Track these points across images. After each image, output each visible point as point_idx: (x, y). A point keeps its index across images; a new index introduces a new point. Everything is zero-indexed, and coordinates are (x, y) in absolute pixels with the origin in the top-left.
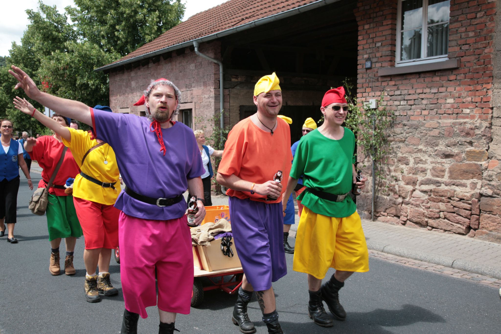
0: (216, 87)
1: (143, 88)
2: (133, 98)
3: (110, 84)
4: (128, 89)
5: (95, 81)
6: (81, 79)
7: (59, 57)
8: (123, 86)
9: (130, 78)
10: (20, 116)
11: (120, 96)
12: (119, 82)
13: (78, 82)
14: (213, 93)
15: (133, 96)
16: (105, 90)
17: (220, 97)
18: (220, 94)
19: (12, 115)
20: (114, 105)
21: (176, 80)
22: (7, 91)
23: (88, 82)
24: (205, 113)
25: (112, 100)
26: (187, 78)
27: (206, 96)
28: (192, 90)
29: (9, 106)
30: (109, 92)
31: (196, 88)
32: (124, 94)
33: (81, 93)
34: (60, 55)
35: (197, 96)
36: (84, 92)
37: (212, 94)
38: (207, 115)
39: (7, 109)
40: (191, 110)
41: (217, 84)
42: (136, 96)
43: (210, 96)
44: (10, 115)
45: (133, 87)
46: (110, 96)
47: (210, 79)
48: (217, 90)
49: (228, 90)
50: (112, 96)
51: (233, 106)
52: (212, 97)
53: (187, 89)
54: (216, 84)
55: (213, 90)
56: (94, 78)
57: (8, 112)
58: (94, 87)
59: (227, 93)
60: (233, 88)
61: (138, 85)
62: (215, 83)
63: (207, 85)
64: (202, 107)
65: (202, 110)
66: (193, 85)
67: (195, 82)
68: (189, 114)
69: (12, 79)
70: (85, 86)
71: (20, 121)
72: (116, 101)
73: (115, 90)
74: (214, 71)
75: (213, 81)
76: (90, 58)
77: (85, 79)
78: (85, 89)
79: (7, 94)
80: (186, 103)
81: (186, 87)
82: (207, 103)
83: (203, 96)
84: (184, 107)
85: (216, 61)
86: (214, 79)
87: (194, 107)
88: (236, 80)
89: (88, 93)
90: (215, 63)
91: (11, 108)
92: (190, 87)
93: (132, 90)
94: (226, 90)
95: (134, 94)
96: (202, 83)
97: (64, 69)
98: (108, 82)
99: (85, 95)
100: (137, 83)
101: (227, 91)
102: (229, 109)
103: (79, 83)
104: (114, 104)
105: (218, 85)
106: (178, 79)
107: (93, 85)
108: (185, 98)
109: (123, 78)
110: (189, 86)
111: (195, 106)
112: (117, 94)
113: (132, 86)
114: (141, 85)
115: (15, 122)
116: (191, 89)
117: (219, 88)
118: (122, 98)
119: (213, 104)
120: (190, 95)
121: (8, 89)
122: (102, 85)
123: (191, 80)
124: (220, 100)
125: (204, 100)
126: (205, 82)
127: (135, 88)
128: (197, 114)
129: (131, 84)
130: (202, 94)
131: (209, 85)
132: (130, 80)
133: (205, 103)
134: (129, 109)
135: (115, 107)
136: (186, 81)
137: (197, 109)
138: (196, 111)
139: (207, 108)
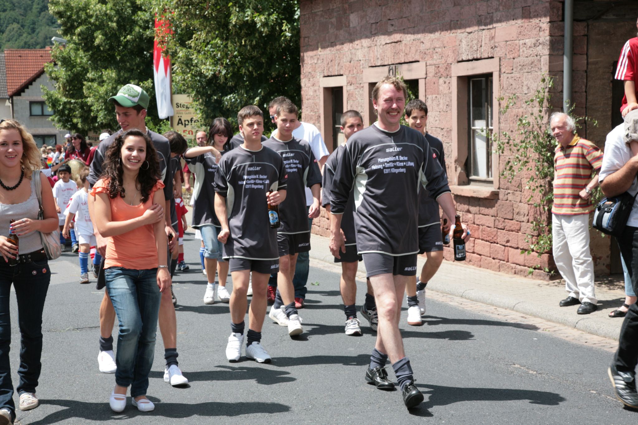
0: (555, 19)
1: (376, 29)
2: (353, 51)
4: (342, 32)
5: (269, 15)
6: (239, 12)
8: (330, 26)
9: (346, 6)
11: (323, 48)
12: (322, 16)
13: (233, 20)
14: (547, 33)
15: (352, 47)
16: (290, 35)
17: (563, 43)
18: (563, 36)
19: (94, 95)
20: (310, 71)
21: (455, 5)
22: (85, 44)
23: (254, 17)
24: (525, 83)
25: (305, 58)
27: (529, 42)
28: (494, 28)
29: (90, 75)
30: (299, 39)
31: (504, 24)
32: (333, 44)
33: (238, 44)
35: (506, 41)
36: (245, 41)
37: (545, 37)
38: (528, 88)
39: (85, 83)
40: (488, 76)
41: (558, 10)
42: (359, 47)
43: (537, 41)
44: (91, 95)
45: (354, 27)
46: (302, 50)
48: (555, 25)
49: (585, 24)
50: (307, 51)
51: (596, 63)
52: (543, 44)
53: (483, 27)
54: (555, 11)
55: (545, 26)
56: (268, 10)
57: (89, 88)
58: (266, 30)
59: (583, 33)
60: (597, 18)
61: (364, 22)
62: (552, 8)
63: (532, 15)
64: (517, 67)
65: (516, 75)
66: (497, 15)
67: (501, 8)
68: (484, 86)
69: (94, 18)
71: (110, 108)
72: (316, 62)
73: (312, 35)
75: (547, 5)
77: (249, 12)
78: (247, 35)
79: (84, 51)
80: (477, 59)
81: (480, 23)
82: (530, 58)
83: (521, 42)
84: (473, 69)
87: (498, 69)
89: (254, 43)
91: (93, 80)
92: (488, 21)
93: (350, 34)
94: (579, 23)
95: (357, 43)
96: (518, 11)
98: (296, 17)
99: (249, 47)
100: (362, 17)
101: (581, 28)
102: (586, 72)
103: (236, 22)
104: (310, 66)
105: (560, 12)
106: (459, 5)
107: (265, 24)
108: (475, 48)
109: (331, 7)
110: (486, 18)
111: (500, 65)
112: (318, 43)
113: (351, 25)
114: (372, 22)
115: (101, 109)
117: (563, 20)
118: (329, 52)
119: (545, 59)
120: (487, 41)
121: (86, 39)
122: (284, 25)
123: (491, 3)
124: (563, 49)
125: (523, 51)
126: (528, 8)
127: (358, 28)
128: (505, 86)
129: (349, 20)
130: (518, 37)
131: (536, 14)
132: (347, 12)
133: (526, 59)
134: (344, 78)
135: (313, 73)
136: (479, 9)
137: (505, 74)
138: (502, 78)
139: (529, 71)
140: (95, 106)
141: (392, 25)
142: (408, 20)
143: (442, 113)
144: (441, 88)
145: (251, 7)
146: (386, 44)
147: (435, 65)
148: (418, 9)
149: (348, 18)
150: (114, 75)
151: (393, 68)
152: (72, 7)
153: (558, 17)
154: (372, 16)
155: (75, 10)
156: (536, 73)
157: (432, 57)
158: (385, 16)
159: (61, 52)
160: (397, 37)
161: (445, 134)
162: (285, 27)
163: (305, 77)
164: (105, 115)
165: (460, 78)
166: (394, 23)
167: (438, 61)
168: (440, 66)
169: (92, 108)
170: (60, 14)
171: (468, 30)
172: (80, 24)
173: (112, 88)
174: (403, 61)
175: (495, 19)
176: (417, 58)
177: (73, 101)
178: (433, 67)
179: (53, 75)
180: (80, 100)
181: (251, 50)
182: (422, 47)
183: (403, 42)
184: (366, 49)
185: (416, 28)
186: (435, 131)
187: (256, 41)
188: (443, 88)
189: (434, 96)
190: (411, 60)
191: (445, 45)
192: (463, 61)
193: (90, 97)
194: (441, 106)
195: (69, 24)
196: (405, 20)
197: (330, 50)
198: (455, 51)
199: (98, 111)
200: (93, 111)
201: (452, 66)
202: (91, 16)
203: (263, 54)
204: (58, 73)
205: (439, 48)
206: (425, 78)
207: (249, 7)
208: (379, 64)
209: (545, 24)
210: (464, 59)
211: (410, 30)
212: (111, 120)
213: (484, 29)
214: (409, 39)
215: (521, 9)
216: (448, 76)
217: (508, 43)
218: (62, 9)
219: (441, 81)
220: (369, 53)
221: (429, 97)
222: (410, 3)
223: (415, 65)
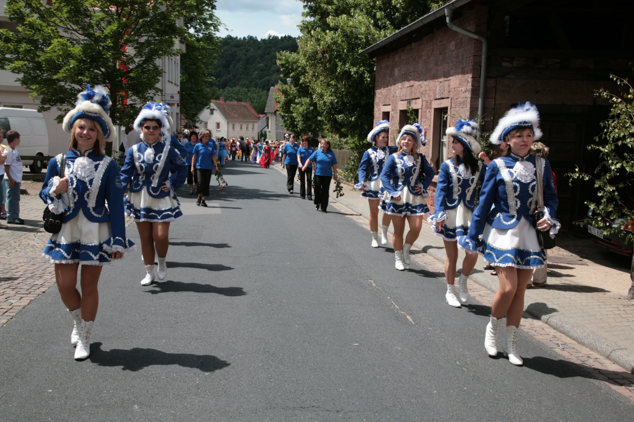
0: (475, 76)
1: (404, 77)
2: (395, 90)
3: (376, 73)
4: (391, 79)
6: (342, 65)
7: (319, 37)
8: (387, 75)
9: (394, 63)
10: (306, 113)
11: (384, 88)
12: (384, 69)
13: (339, 69)
14: (471, 83)
15: (395, 88)
16: (369, 80)
17: (479, 91)
18: (479, 86)
19: (297, 112)
20: (378, 101)
22: (295, 82)
23: (350, 69)
25: (377, 94)
26: (446, 63)
27: (463, 89)
28: (450, 80)
29: (297, 101)
30: (374, 83)
31: (454, 77)
32: (387, 86)
34: (321, 34)
36: (345, 83)
37: (469, 87)
40: (446, 108)
43: (467, 88)
44: (295, 112)
45: (396, 76)
47: (469, 64)
48: (476, 79)
49: (494, 80)
50: (377, 89)
51: (500, 104)
52: (468, 91)
53: (446, 79)
54: (476, 70)
55: (470, 80)
56: (359, 64)
57: (294, 108)
58: (356, 76)
59: (492, 85)
60: (502, 77)
61: (400, 73)
62: (474, 69)
63: (465, 73)
64: (458, 104)
65: (457, 109)
66: (452, 72)
67: (453, 68)
70: (347, 74)
72: (380, 96)
73: (380, 80)
74: (473, 52)
75: (471, 67)
76: (357, 38)
77: (347, 65)
78: (346, 79)
79: (295, 87)
80: (442, 98)
81: (445, 76)
82: (463, 99)
83: (460, 89)
84: (440, 104)
85: (476, 37)
86: (472, 64)
87: (450, 105)
88: (510, 65)
89: (350, 83)
90: (476, 39)
92: (448, 75)
93: (394, 80)
94: (490, 79)
95: (397, 85)
96: (460, 70)
97: (324, 52)
98: (375, 69)
99: (347, 86)
100: (400, 70)
101: (492, 82)
102: (494, 109)
103: (340, 71)
104: (378, 99)
105: (479, 72)
106: (437, 65)
107: (356, 73)
108: (442, 91)
109: (388, 64)
110: (447, 74)
111: (451, 103)
112: (382, 85)
114: (403, 73)
117: (480, 77)
119: (469, 99)
120: (447, 88)
121: (296, 80)
122: (366, 74)
123: (450, 65)
124: (479, 95)
125: (461, 95)
126: (464, 68)
127: (398, 77)
128: (452, 116)
130: (459, 86)
131: (467, 72)
132: (394, 67)
133: (461, 99)
134: (390, 106)
135: (379, 103)
136: (445, 68)
137: (453, 108)
138: (451, 110)
139: (462, 107)
144: (428, 115)
146: (408, 87)
147: (426, 101)
148: (421, 67)
149: (394, 71)
150: (308, 101)
151: (409, 101)
152: (289, 61)
153: (477, 75)
154: (403, 70)
155: (291, 63)
156: (465, 109)
157: (425, 96)
158: (408, 70)
159: (282, 87)
160: (412, 82)
162: (366, 75)
163: (376, 105)
164: (302, 124)
165: (436, 110)
166: (411, 75)
167: (427, 98)
168: (428, 101)
169: (296, 119)
170: (283, 65)
171: (440, 80)
172: (293, 71)
173: (307, 108)
174: (413, 98)
175: (451, 75)
176: (419, 96)
177: (286, 115)
179: (277, 100)
180: (290, 115)
181: (349, 88)
182: (422, 90)
183: (414, 86)
184: (400, 90)
185: (420, 78)
188: (428, 114)
189: (425, 119)
190: (417, 97)
191: (431, 89)
192: (437, 99)
194: (427, 126)
195: (287, 71)
196: (416, 73)
197: (386, 90)
198: (435, 94)
199: (299, 121)
200: (296, 121)
201: (433, 102)
202: (299, 67)
203: (356, 90)
204: (280, 99)
205: (428, 90)
206: (422, 109)
207: (348, 63)
208: (404, 99)
211: (417, 79)
212: (305, 127)
214: (416, 85)
215: (461, 69)
216: (431, 108)
217: (455, 89)
218: (284, 62)
219: (428, 111)
220: (401, 92)
221: (423, 120)
222: (418, 62)
223: (418, 100)
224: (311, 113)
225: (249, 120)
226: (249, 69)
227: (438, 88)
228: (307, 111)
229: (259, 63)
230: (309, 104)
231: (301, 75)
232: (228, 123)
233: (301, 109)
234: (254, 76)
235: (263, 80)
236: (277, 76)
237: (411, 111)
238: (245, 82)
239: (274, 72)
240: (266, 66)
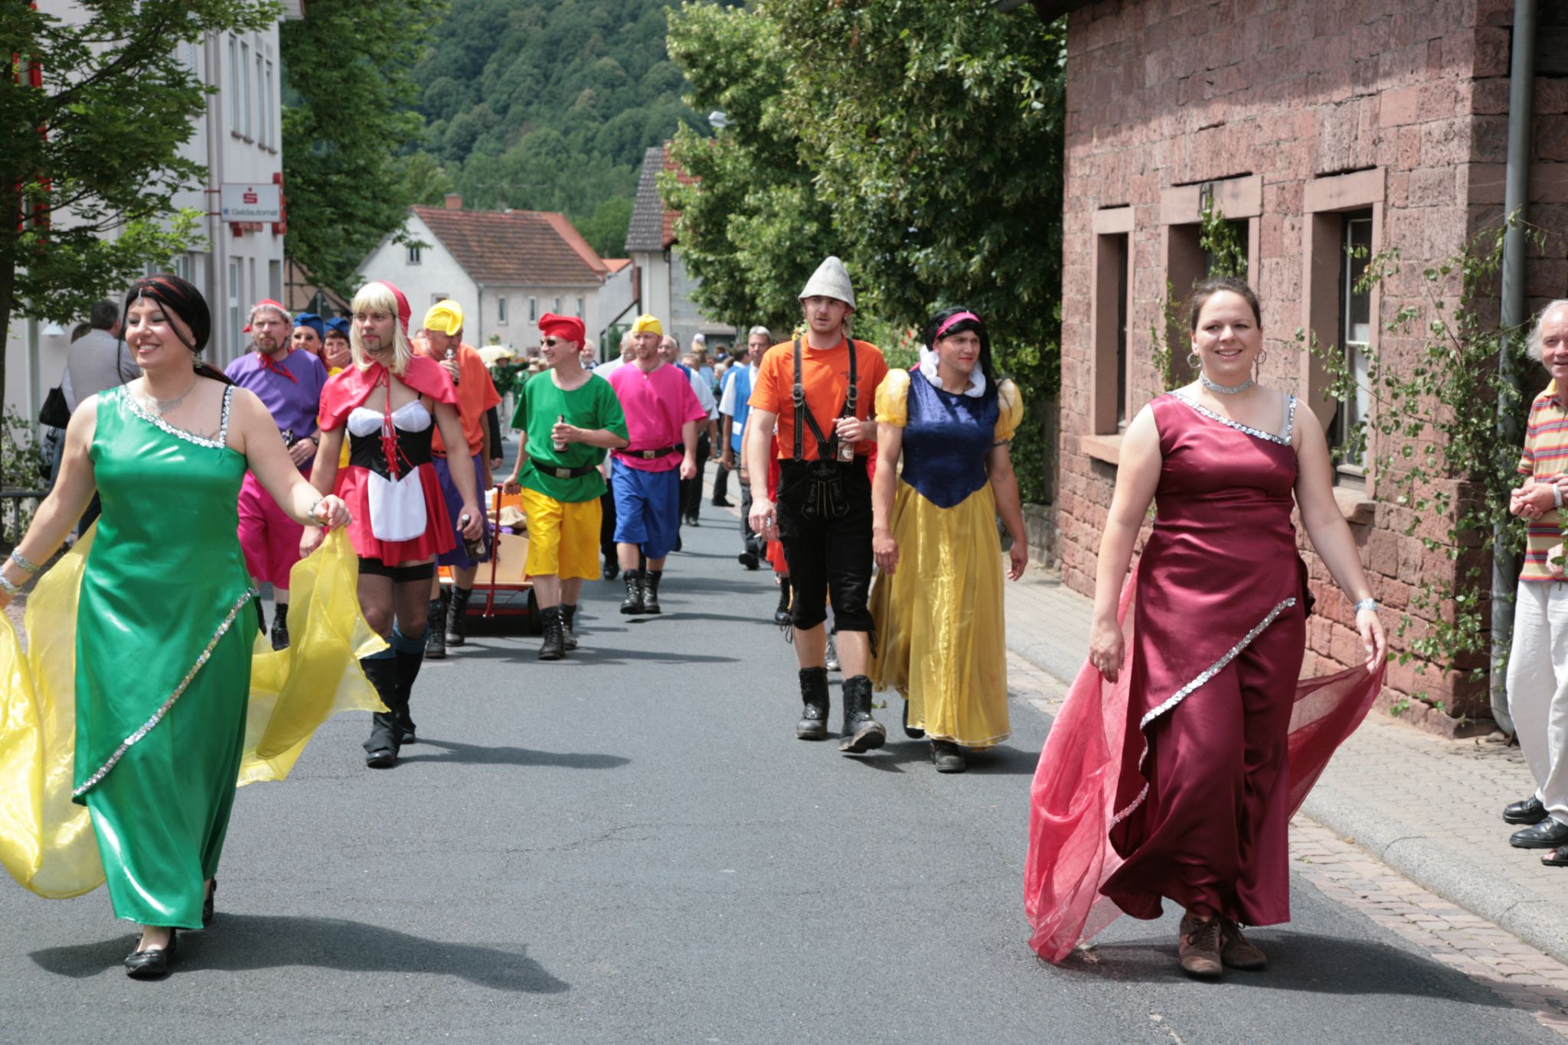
0: (1489, 70)
1: (1186, 92)
2: (1148, 146)
3: (1067, 76)
4: (1131, 100)
6: (924, 51)
8: (1114, 85)
9: (1141, 35)
10: (790, 249)
11: (1101, 138)
12: (1102, 60)
14: (1468, 103)
15: (1147, 137)
16: (1040, 106)
17: (1505, 132)
18: (1507, 114)
19: (753, 247)
20: (1078, 193)
21: (1316, 35)
22: (743, 127)
23: (958, 65)
24: (1427, 233)
25: (1072, 163)
26: (1361, 22)
27: (1437, 127)
28: (1379, 92)
29: (750, 200)
30: (1062, 117)
31: (1395, 81)
32: (1116, 129)
35: (1399, 126)
36: (938, 122)
37: (1464, 116)
40: (1366, 211)
41: (1495, 49)
42: (1156, 136)
43: (1451, 125)
44: (747, 244)
45: (1152, 88)
46: (1068, 140)
47: (1458, 21)
48: (1489, 85)
50: (1075, 143)
52: (1459, 134)
53: (1361, 90)
54: (1490, 49)
55: (1465, 89)
56: (997, 46)
57: (739, 230)
58: (985, 93)
59: (1560, 108)
61: (1168, 75)
62: (1481, 42)
63: (1444, 61)
64: (1414, 192)
65: (1412, 211)
66: (1385, 61)
67: (1392, 41)
69: (763, 67)
70: (949, 87)
72: (1087, 171)
73: (1085, 107)
75: (1471, 34)
77: (948, 51)
78: (942, 106)
80: (1348, 171)
81: (1356, 78)
82: (1438, 170)
83: (1425, 128)
84: (1340, 194)
86: (1473, 23)
87: (1382, 198)
89: (961, 125)
92: (1369, 75)
93: (1145, 104)
94: (1555, 82)
95: (1154, 124)
96: (1422, 49)
98: (1061, 63)
99: (947, 135)
100: (1165, 63)
101: (1559, 96)
103: (918, 76)
105: (1503, 55)
106: (1322, 33)
107: (985, 80)
108: (1346, 142)
109: (1117, 40)
110: (1367, 67)
111: (1386, 188)
112: (1092, 127)
113: (1147, 84)
114: (1181, 74)
115: (768, 278)
116: (1372, 89)
117: (1508, 75)
118: (1109, 148)
119: (1463, 171)
120: (1367, 127)
121: (744, 115)
122: (1026, 85)
123: (1377, 30)
124: (1505, 149)
125: (1427, 153)
126: (1437, 42)
127: (1158, 91)
128: (1393, 239)
129: (1144, 68)
130: (1418, 116)
131: (1450, 57)
132: (1143, 50)
133: (1430, 170)
134: (1130, 211)
135: (1083, 198)
136: (1355, 43)
137: (1394, 210)
138: (1388, 220)
139: (1435, 202)
140: (755, 273)
141: (1211, 83)
142: (1239, 70)
143: (1287, 303)
144: (1286, 241)
145: (955, 41)
146: (1201, 129)
147: (1277, 182)
148: (1255, 43)
149: (1142, 66)
150: (796, 199)
151: (1208, 187)
152: (717, 43)
153: (1496, 65)
154: (1180, 60)
155: (722, 50)
156: (1446, 209)
157: (1273, 164)
158: (1201, 59)
159: (693, 147)
160: (1217, 111)
161: (1290, 359)
162: (1029, 86)
163: (1071, 208)
164: (775, 291)
165: (1321, 217)
166: (1213, 78)
167: (1284, 172)
168: (1287, 185)
169: (749, 275)
170: (691, 59)
171: (1337, 96)
172: (732, 80)
173: (792, 230)
174: (1225, 174)
175: (1381, 71)
176: (1249, 165)
177: (711, 258)
178: (1275, 187)
179: (673, 199)
180: (725, 257)
181: (955, 142)
182: (1260, 138)
183: (1228, 125)
184: (1168, 143)
185: (1250, 92)
186: (1275, 347)
187: (965, 121)
188: (1289, 239)
189: (1274, 260)
190: (1239, 170)
191: (1297, 135)
192: (1323, 175)
193: (743, 250)
194: (1285, 286)
195: (708, 82)
196: (1233, 70)
197: (1112, 145)
198: (1314, 152)
199: (761, 282)
200: (750, 283)
201: (1307, 187)
202: (756, 63)
203: (985, 151)
204: (683, 194)
205: (1286, 140)
206: (1260, 216)
207: (951, 41)
208: (1186, 180)
209: (1465, 85)
210: (1327, 170)
211: (1240, 95)
212: (786, 303)
213: (1362, 96)
214: (1237, 118)
215: (1425, 45)
216: (1299, 212)
217: (1402, 130)
218: (695, 46)
219: (1287, 223)
220: (1172, 152)
221: (1266, 262)
222: (1243, 27)
223: (1244, 181)
224: (809, 249)
225: (563, 285)
226: (559, 80)
227: (1328, 128)
228: (791, 240)
229: (599, 55)
230: (801, 213)
231: (764, 97)
232: (480, 295)
233: (769, 234)
234: (578, 108)
235: (617, 120)
236: (671, 105)
237: (1217, 227)
238: (543, 131)
239: (659, 91)
240: (626, 65)
